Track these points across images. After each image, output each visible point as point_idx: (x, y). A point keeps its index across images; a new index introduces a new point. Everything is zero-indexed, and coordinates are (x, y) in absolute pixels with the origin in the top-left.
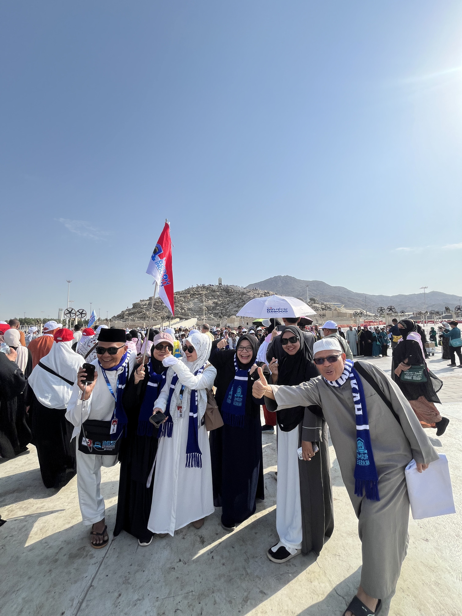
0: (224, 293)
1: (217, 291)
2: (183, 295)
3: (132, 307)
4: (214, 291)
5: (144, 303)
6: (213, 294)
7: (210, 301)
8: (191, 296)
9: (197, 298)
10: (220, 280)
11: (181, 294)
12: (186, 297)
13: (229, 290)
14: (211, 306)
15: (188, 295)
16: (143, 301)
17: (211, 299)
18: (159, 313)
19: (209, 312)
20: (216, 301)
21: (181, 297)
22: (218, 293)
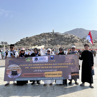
0: (55, 36)
1: (52, 35)
3: (20, 41)
4: (51, 35)
5: (24, 39)
6: (51, 36)
7: (49, 39)
9: (44, 37)
10: (53, 30)
12: (40, 37)
13: (57, 34)
14: (50, 41)
16: (24, 38)
17: (50, 38)
18: (30, 43)
19: (49, 43)
20: (52, 39)
21: (38, 37)
22: (52, 36)
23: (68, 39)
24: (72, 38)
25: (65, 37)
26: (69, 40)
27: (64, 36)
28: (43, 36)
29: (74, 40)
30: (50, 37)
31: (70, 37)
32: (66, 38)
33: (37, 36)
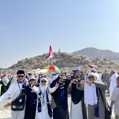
3: (18, 63)
5: (23, 61)
6: (56, 56)
8: (45, 57)
10: (59, 50)
13: (63, 55)
14: (55, 62)
17: (55, 59)
21: (41, 58)
22: (58, 56)
24: (82, 59)
25: (73, 58)
26: (79, 61)
29: (85, 61)
32: (76, 59)
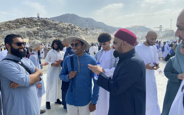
1: (39, 22)
2: (14, 23)
4: (36, 22)
7: (34, 28)
8: (20, 24)
9: (25, 26)
10: (38, 14)
11: (13, 22)
12: (17, 24)
13: (46, 21)
14: (36, 31)
15: (18, 23)
19: (36, 34)
20: (39, 28)
21: (13, 24)
23: (67, 29)
24: (72, 28)
25: (61, 27)
27: (60, 25)
28: (21, 23)
29: (76, 31)
30: (35, 25)
31: (69, 26)
32: (64, 28)
33: (10, 22)
